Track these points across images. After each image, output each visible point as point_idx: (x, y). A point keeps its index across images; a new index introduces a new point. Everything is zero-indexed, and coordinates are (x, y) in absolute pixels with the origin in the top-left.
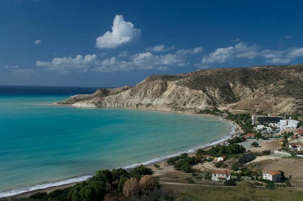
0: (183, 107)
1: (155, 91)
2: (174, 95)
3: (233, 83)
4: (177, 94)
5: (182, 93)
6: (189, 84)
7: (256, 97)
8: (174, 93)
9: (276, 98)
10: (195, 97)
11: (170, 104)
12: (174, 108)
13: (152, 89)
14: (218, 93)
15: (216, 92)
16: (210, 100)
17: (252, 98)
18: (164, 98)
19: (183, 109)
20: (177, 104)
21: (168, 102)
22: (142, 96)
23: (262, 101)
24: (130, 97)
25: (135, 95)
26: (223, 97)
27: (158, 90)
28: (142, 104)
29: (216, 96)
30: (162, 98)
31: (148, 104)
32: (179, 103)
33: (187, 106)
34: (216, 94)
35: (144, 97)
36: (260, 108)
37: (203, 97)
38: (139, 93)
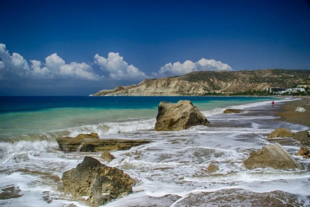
0: (188, 93)
1: (163, 84)
2: (178, 86)
3: (212, 79)
4: (180, 85)
5: (184, 85)
6: (186, 79)
7: (238, 84)
8: (178, 85)
9: (252, 84)
10: (195, 87)
11: (178, 92)
12: (182, 94)
13: (161, 83)
14: (207, 84)
15: (206, 83)
16: (205, 88)
17: (236, 85)
18: (171, 88)
19: (188, 94)
20: (183, 91)
21: (176, 91)
22: (155, 88)
23: (243, 86)
24: (147, 89)
25: (150, 88)
26: (211, 86)
27: (165, 84)
28: (157, 93)
29: (207, 86)
30: (169, 88)
31: (161, 93)
32: (184, 91)
33: (190, 92)
34: (206, 85)
35: (156, 88)
36: (244, 90)
37: (200, 86)
38: (152, 86)
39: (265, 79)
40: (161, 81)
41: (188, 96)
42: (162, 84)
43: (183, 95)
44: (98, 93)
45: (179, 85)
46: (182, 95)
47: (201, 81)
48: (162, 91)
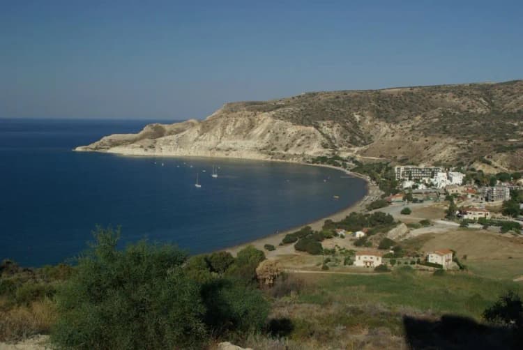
0: (284, 153)
1: (239, 128)
2: (268, 135)
3: (359, 114)
4: (274, 132)
5: (282, 131)
6: (292, 117)
7: (397, 136)
8: (269, 132)
9: (427, 139)
10: (303, 137)
11: (264, 149)
12: (270, 154)
13: (234, 125)
14: (338, 130)
15: (335, 128)
16: (327, 141)
17: (391, 138)
18: (253, 139)
19: (284, 156)
20: (275, 148)
21: (261, 146)
22: (219, 137)
23: (406, 142)
24: (200, 138)
25: (207, 135)
26: (345, 137)
27: (243, 126)
28: (219, 149)
29: (336, 136)
30: (249, 138)
31: (229, 149)
32: (278, 147)
33: (291, 151)
34: (335, 132)
35: (221, 137)
36: (404, 153)
37: (315, 137)
38: (213, 131)
39: (471, 123)
40: (237, 120)
41: (283, 161)
42: (237, 126)
43: (272, 158)
44: (93, 146)
45: (272, 131)
46: (269, 159)
47: (325, 123)
48: (231, 146)
